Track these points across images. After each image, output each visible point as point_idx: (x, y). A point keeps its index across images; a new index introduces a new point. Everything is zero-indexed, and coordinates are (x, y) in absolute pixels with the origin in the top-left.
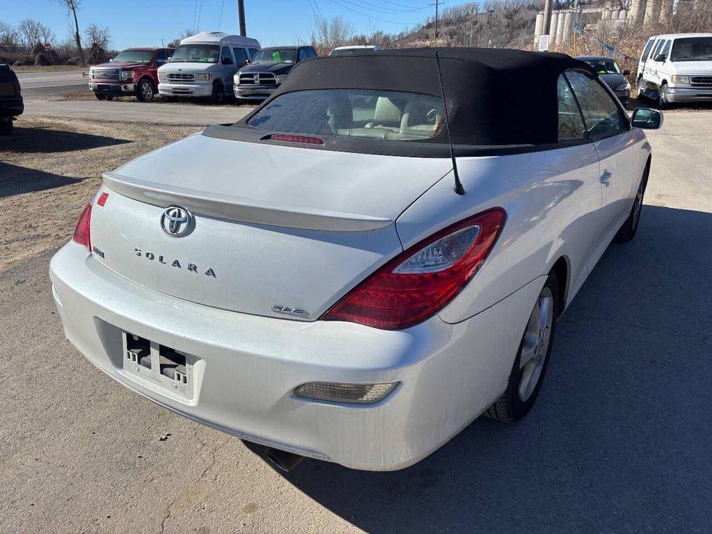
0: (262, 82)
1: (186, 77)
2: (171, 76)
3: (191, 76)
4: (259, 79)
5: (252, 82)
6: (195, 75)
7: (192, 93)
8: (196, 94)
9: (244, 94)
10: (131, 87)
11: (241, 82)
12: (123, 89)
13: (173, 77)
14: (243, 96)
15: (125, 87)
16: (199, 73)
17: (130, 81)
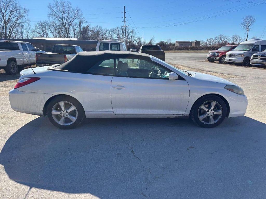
0: (261, 59)
1: (235, 56)
2: (230, 55)
3: (237, 55)
4: (260, 58)
5: (257, 58)
6: (238, 55)
7: (235, 61)
8: (236, 62)
9: (253, 63)
10: (218, 58)
11: (253, 58)
12: (215, 59)
13: (231, 55)
14: (252, 63)
15: (216, 58)
16: (239, 54)
17: (218, 56)
